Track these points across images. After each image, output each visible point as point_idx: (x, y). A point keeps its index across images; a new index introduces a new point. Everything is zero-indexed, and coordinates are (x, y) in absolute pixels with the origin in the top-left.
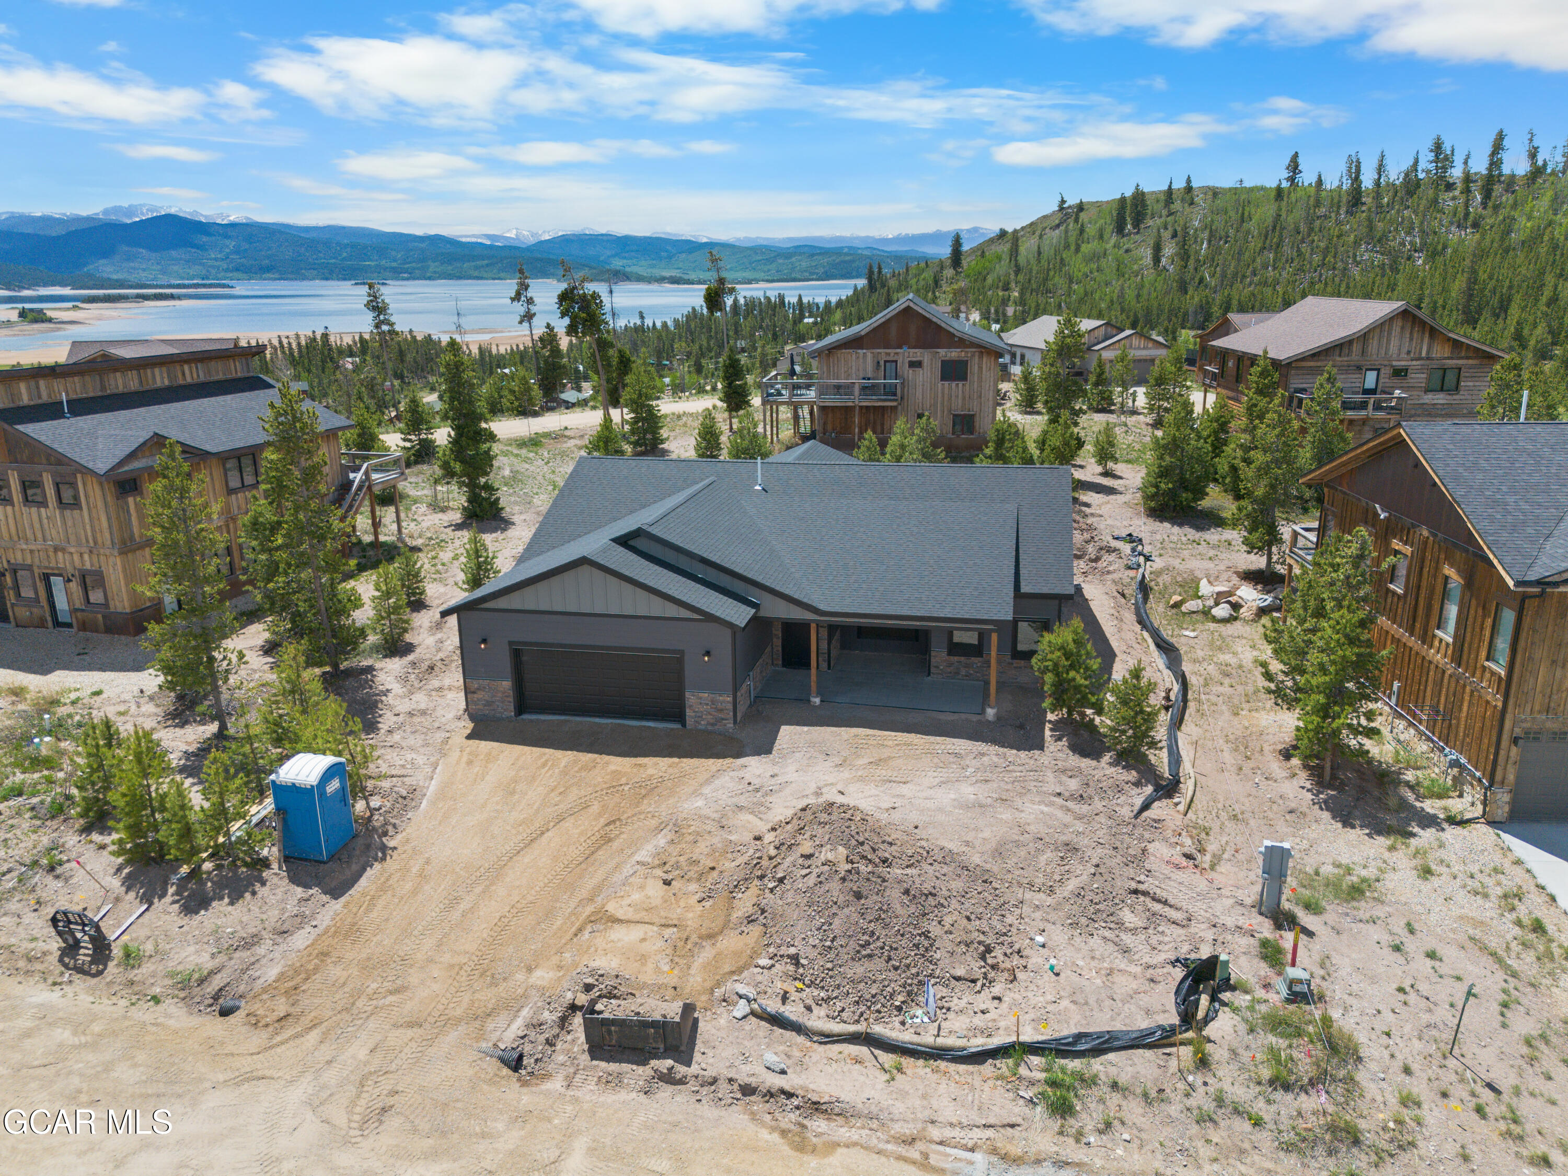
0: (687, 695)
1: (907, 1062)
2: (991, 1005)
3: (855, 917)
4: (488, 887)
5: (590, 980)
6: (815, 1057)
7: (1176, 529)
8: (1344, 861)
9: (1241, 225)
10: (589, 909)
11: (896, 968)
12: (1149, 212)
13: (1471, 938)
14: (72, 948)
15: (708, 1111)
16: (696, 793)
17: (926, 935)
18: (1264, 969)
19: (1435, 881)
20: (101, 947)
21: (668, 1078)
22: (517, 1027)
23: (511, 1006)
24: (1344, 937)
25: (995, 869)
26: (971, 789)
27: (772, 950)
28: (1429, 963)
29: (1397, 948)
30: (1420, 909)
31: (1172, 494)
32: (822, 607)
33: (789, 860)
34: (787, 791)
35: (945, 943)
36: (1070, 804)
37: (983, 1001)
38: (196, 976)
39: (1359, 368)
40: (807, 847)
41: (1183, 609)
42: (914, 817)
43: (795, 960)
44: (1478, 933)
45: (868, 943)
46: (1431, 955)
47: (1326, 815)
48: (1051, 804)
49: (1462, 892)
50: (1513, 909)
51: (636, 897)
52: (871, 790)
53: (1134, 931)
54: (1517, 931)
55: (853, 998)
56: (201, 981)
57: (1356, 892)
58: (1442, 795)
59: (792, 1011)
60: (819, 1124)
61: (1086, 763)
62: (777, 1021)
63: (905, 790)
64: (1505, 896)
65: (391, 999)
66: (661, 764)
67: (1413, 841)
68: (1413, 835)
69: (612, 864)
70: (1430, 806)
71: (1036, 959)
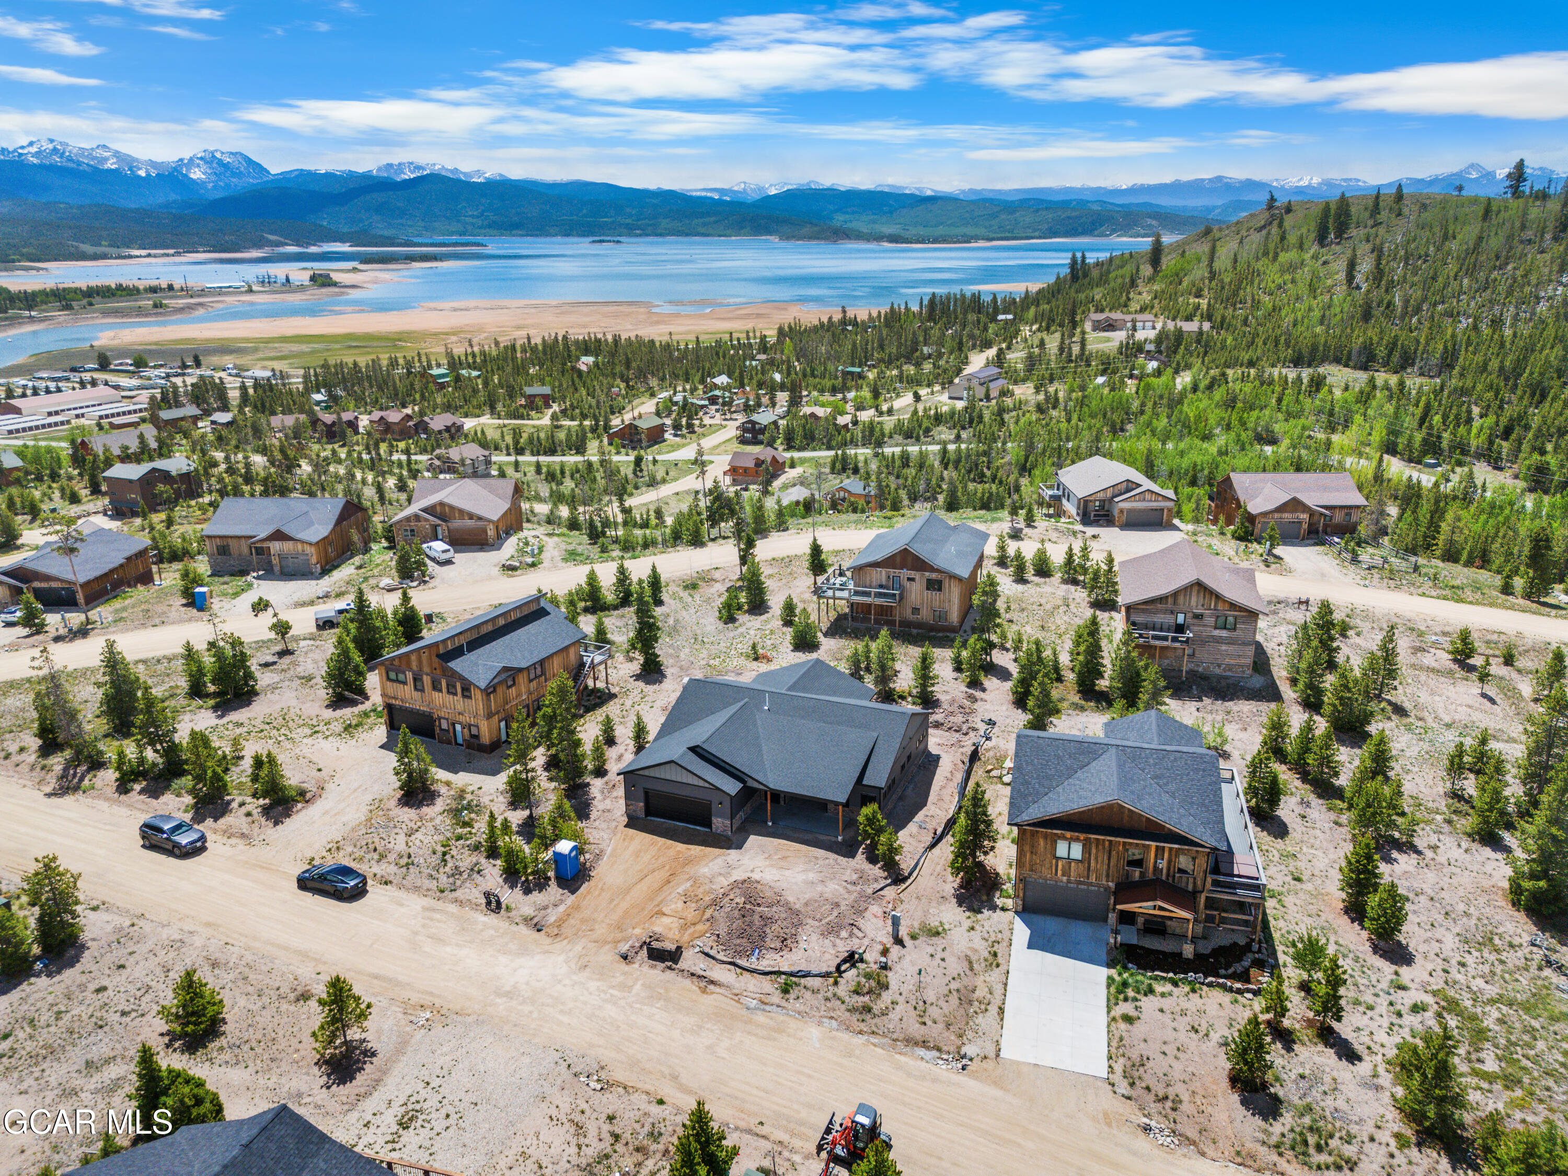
0: (713, 818)
1: (745, 973)
3: (741, 923)
4: (624, 896)
5: (651, 934)
6: (716, 967)
10: (657, 909)
11: (750, 942)
12: (1354, 218)
14: (489, 903)
15: (680, 979)
16: (707, 864)
17: (764, 932)
18: (878, 956)
20: (499, 903)
21: (670, 968)
22: (627, 947)
23: (626, 940)
24: (915, 950)
25: (803, 910)
26: (813, 875)
27: (712, 931)
32: (771, 785)
33: (725, 900)
35: (770, 936)
36: (848, 886)
37: (777, 957)
38: (529, 917)
39: (1172, 612)
40: (731, 895)
41: (991, 774)
42: (784, 885)
43: (718, 936)
44: (971, 954)
45: (743, 933)
46: (943, 960)
47: (955, 900)
48: (841, 885)
49: (979, 938)
50: (992, 947)
51: (673, 906)
53: (841, 938)
55: (734, 950)
56: (531, 919)
58: (1008, 897)
59: (712, 953)
60: (712, 987)
61: (868, 867)
62: (707, 955)
64: (994, 941)
65: (589, 932)
66: (698, 849)
67: (979, 916)
68: (982, 913)
69: (668, 892)
70: (1000, 901)
71: (803, 945)
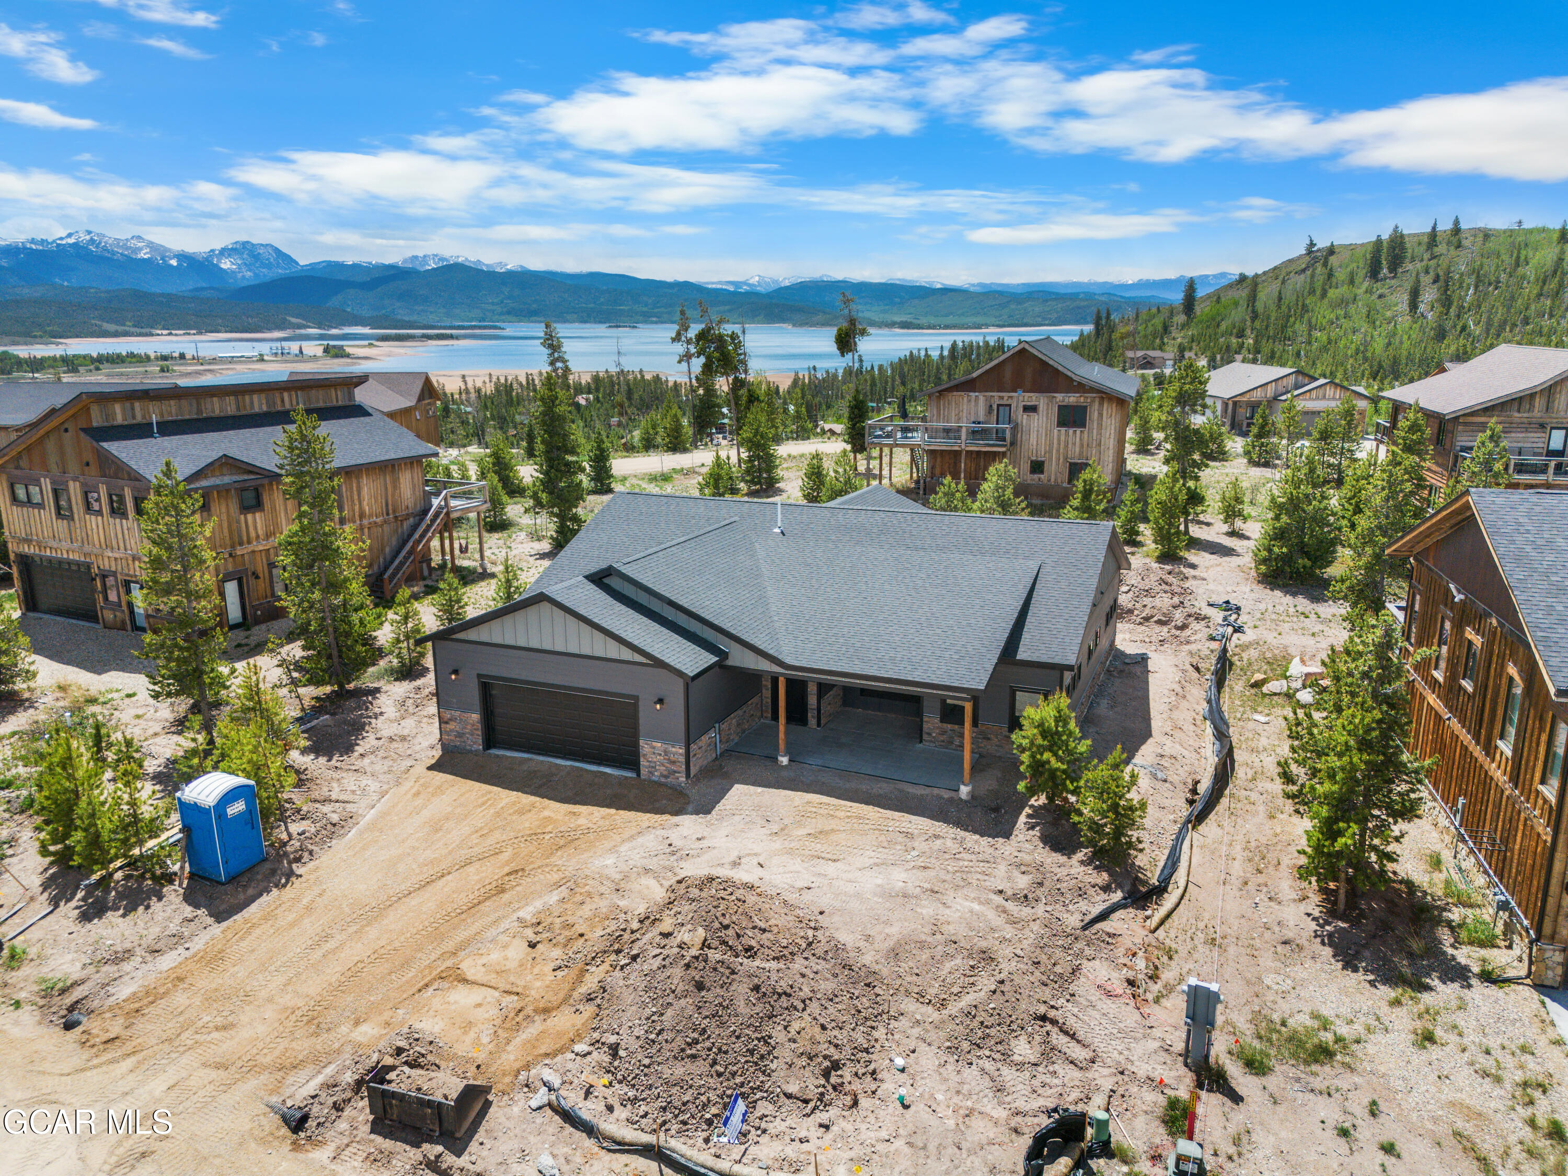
0: (642, 742)
2: (814, 1133)
3: (690, 1010)
4: (363, 927)
5: (403, 1044)
6: (597, 1166)
7: (1289, 599)
8: (1326, 1011)
9: (1515, 270)
10: (449, 963)
11: (719, 1075)
12: (1409, 255)
13: (1457, 1134)
16: (613, 850)
17: (765, 1040)
18: (1160, 1135)
19: (1434, 1052)
21: (434, 1167)
24: (1280, 1109)
25: (885, 972)
26: (903, 876)
27: (596, 1035)
28: (1381, 1156)
29: (1344, 1133)
30: (1399, 1084)
31: (1287, 559)
32: (789, 660)
33: (649, 936)
34: (705, 857)
35: (785, 1053)
36: (1010, 905)
37: (808, 1127)
38: (60, 985)
39: (1542, 426)
40: (667, 925)
41: (1265, 689)
43: (614, 1050)
44: (1468, 1128)
45: (696, 1042)
46: (1389, 1149)
47: (1328, 951)
48: (988, 902)
49: (1468, 1071)
50: (1531, 1103)
51: (495, 956)
52: (796, 865)
53: (1020, 1066)
54: (1526, 1133)
55: (660, 1103)
56: (63, 991)
57: (1323, 1054)
58: (1489, 943)
61: (1051, 859)
63: (831, 869)
64: (1525, 1085)
65: (216, 1035)
66: (596, 814)
67: (1426, 997)
68: (1428, 988)
69: (493, 917)
70: (1464, 955)
